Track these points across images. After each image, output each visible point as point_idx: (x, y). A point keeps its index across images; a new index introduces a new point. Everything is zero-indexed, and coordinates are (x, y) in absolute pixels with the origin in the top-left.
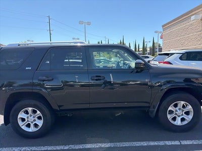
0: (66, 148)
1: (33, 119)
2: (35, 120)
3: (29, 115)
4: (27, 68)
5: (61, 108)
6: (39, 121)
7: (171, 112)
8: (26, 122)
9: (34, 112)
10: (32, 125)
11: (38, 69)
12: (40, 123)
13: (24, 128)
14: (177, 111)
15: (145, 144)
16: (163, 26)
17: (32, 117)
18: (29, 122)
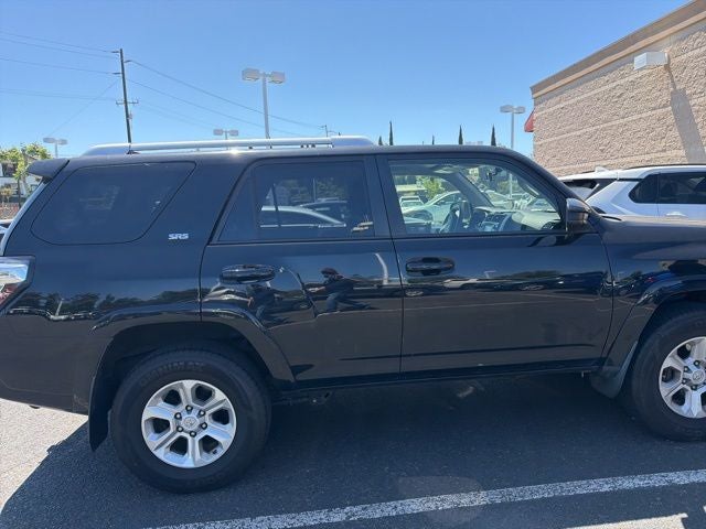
0: (338, 516)
1: (198, 421)
2: (203, 426)
3: (181, 408)
4: (172, 237)
5: (302, 377)
6: (219, 426)
7: (671, 374)
8: (171, 436)
9: (202, 395)
10: (194, 444)
11: (215, 241)
12: (225, 435)
13: (164, 455)
14: (689, 371)
15: (606, 488)
16: (535, 89)
17: (194, 414)
18: (183, 434)
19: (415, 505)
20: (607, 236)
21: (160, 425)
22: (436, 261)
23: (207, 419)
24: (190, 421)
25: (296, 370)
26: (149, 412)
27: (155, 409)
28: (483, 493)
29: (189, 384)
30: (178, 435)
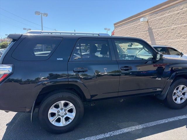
1: (65, 113)
2: (66, 114)
3: (59, 109)
4: (58, 59)
6: (70, 114)
8: (56, 117)
9: (66, 105)
10: (63, 120)
11: (70, 60)
12: (72, 116)
13: (54, 123)
14: (178, 93)
15: (167, 121)
16: (115, 24)
17: (63, 111)
18: (60, 117)
19: (126, 130)
20: (164, 61)
21: (53, 115)
22: (128, 67)
23: (67, 112)
24: (62, 113)
25: (92, 96)
26: (50, 111)
27: (52, 110)
28: (140, 125)
29: (63, 102)
30: (58, 117)
